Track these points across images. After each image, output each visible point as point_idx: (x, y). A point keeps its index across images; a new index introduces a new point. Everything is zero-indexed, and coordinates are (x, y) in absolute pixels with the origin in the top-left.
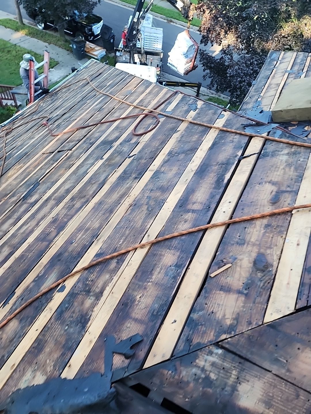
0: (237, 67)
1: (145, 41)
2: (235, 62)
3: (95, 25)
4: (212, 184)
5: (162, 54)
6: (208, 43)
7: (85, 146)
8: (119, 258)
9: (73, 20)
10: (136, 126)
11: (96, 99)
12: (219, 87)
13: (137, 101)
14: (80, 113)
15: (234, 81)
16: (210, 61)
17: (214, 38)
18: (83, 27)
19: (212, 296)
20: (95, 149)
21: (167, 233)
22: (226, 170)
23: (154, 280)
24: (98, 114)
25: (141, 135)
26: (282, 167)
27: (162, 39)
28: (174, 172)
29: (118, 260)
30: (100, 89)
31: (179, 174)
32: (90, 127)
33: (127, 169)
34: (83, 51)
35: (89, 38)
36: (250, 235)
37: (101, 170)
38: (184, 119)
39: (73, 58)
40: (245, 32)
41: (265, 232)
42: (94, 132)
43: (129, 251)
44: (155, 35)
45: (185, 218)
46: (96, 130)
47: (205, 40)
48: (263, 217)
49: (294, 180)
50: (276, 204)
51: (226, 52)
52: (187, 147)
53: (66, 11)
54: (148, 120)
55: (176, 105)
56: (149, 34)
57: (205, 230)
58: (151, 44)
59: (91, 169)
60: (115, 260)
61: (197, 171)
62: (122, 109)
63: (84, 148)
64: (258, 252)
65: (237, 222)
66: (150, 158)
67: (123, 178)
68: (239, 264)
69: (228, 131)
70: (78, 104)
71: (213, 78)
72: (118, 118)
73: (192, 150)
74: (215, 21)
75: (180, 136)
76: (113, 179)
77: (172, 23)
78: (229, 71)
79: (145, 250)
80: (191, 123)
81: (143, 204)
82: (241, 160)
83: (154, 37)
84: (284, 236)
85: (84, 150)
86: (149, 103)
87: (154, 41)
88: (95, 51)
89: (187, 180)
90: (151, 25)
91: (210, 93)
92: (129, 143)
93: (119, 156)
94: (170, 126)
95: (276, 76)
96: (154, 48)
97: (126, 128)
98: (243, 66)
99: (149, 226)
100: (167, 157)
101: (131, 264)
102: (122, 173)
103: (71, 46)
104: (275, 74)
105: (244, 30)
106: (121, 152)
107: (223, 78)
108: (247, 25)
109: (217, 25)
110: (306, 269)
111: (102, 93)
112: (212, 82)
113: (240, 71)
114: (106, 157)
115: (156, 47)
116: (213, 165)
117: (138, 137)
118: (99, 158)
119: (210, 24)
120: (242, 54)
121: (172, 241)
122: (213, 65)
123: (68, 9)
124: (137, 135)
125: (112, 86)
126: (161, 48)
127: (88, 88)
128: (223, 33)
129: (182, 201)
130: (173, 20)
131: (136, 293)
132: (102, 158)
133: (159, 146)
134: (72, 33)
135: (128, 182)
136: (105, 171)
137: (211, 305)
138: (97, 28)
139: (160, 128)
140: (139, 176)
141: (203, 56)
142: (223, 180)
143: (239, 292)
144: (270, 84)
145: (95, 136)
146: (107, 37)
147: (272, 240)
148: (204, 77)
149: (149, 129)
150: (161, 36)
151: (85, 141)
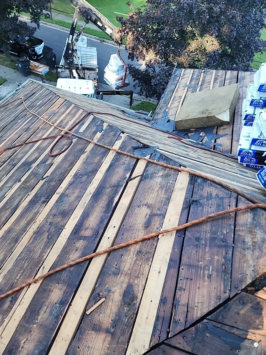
0: (158, 78)
1: (82, 59)
2: (157, 73)
3: (37, 47)
4: (104, 207)
5: (97, 69)
6: (134, 58)
7: (8, 167)
8: (13, 296)
9: (17, 43)
10: (53, 147)
11: (26, 119)
12: (147, 93)
13: (58, 122)
14: (10, 133)
15: (158, 88)
16: (137, 74)
17: (138, 55)
18: (27, 48)
19: (85, 337)
20: (16, 170)
21: (59, 264)
22: (116, 192)
23: (39, 321)
24: (25, 134)
25: (56, 156)
26: (156, 190)
27: (97, 56)
28: (76, 195)
29: (12, 298)
30: (30, 108)
31: (79, 198)
32: (16, 148)
33: (39, 192)
34: (28, 69)
35: (33, 57)
36: (124, 264)
37: (16, 194)
38: (90, 141)
39: (20, 75)
40: (161, 49)
41: (136, 260)
42: (18, 152)
43: (24, 288)
44: (90, 53)
45: (77, 246)
46: (20, 151)
47: (131, 56)
48: (136, 243)
49: (163, 203)
50: (148, 228)
51: (149, 65)
52: (90, 169)
53: (8, 36)
54: (63, 140)
55: (88, 126)
56: (85, 53)
57: (91, 259)
58: (87, 61)
59: (8, 192)
60: (10, 299)
61: (94, 194)
62: (45, 129)
63: (7, 170)
64: (129, 282)
65: (116, 249)
66: (59, 181)
67: (33, 202)
68: (111, 298)
69: (122, 154)
70: (11, 123)
71: (141, 87)
72: (40, 139)
73: (93, 171)
74: (138, 41)
75: (86, 158)
76: (25, 203)
77: (104, 43)
78: (153, 81)
79: (38, 285)
80: (96, 144)
81: (45, 231)
82: (128, 182)
83: (89, 55)
84: (150, 263)
85: (7, 172)
86: (67, 123)
87: (90, 58)
88: (39, 68)
89: (84, 204)
90: (86, 45)
91: (142, 98)
92: (45, 164)
93: (34, 179)
94: (79, 147)
95: (179, 90)
96: (90, 64)
97: (45, 149)
98: (163, 76)
99: (45, 257)
100: (73, 179)
101: (23, 302)
102: (34, 197)
103: (17, 65)
104: (178, 88)
105: (160, 48)
106: (37, 174)
107: (149, 87)
108: (162, 44)
109: (139, 44)
110: (162, 300)
111: (31, 113)
112: (141, 90)
113: (162, 81)
114: (23, 179)
115: (93, 63)
116: (106, 188)
117: (53, 158)
118: (17, 180)
119: (133, 44)
120: (162, 67)
121: (62, 274)
122: (140, 77)
123: (10, 35)
124: (52, 156)
125: (41, 106)
126: (97, 64)
127: (21, 108)
128: (144, 51)
129: (77, 227)
130: (105, 40)
131: (21, 338)
132: (20, 181)
133: (68, 167)
134: (17, 54)
135: (36, 206)
136: (19, 195)
137: (82, 349)
138: (39, 49)
139: (72, 149)
140: (47, 200)
141: (131, 69)
142: (112, 204)
143: (107, 331)
144: (175, 97)
145: (19, 157)
146: (49, 56)
147: (140, 269)
148: (134, 86)
149: (63, 150)
150: (96, 54)
151: (9, 163)
